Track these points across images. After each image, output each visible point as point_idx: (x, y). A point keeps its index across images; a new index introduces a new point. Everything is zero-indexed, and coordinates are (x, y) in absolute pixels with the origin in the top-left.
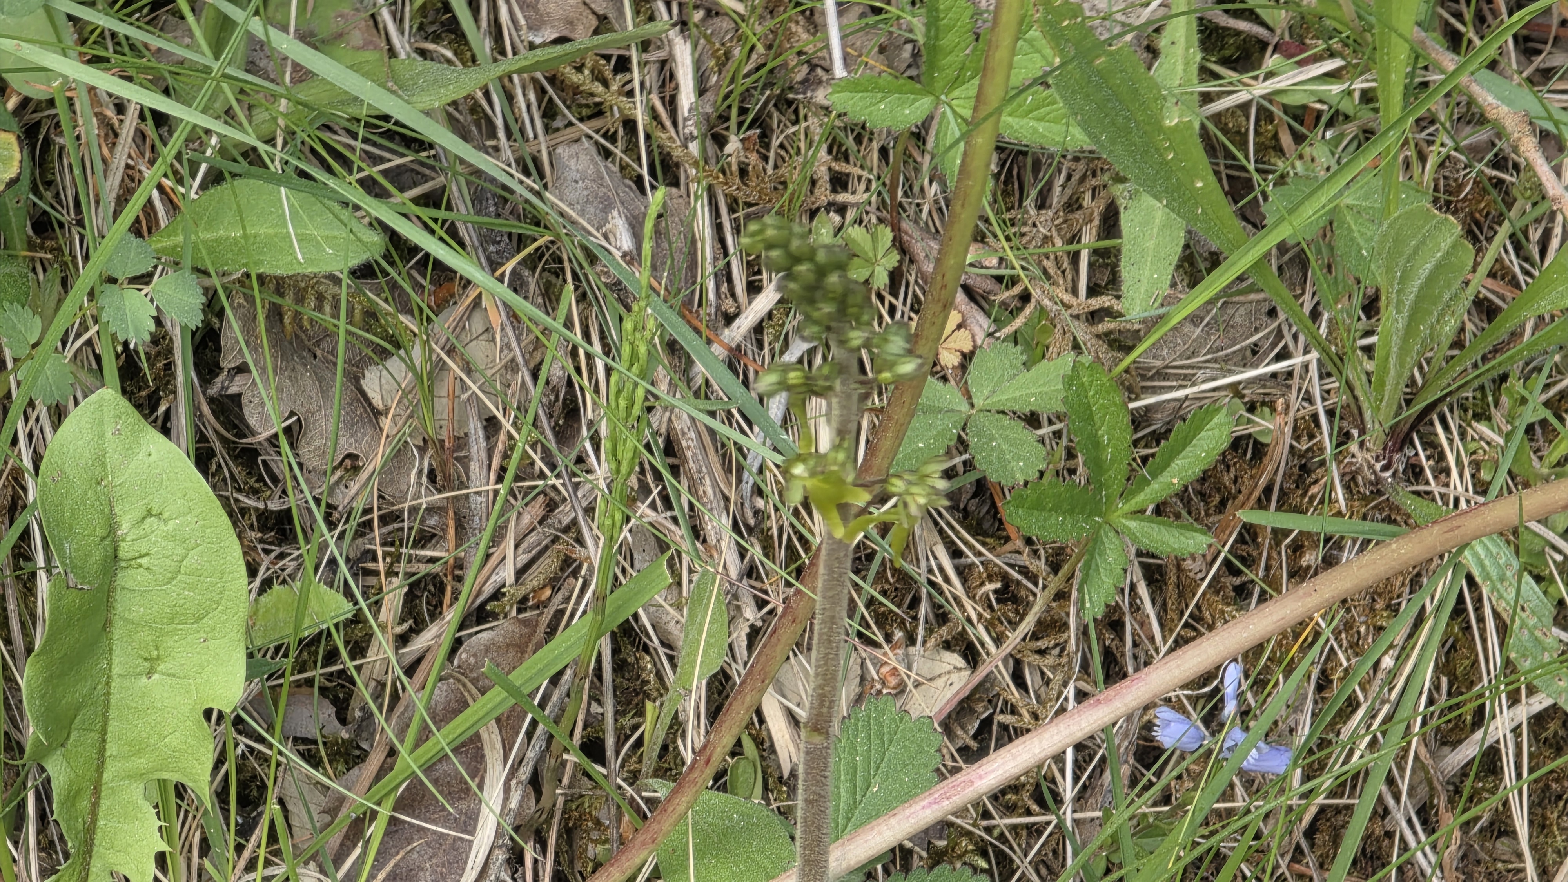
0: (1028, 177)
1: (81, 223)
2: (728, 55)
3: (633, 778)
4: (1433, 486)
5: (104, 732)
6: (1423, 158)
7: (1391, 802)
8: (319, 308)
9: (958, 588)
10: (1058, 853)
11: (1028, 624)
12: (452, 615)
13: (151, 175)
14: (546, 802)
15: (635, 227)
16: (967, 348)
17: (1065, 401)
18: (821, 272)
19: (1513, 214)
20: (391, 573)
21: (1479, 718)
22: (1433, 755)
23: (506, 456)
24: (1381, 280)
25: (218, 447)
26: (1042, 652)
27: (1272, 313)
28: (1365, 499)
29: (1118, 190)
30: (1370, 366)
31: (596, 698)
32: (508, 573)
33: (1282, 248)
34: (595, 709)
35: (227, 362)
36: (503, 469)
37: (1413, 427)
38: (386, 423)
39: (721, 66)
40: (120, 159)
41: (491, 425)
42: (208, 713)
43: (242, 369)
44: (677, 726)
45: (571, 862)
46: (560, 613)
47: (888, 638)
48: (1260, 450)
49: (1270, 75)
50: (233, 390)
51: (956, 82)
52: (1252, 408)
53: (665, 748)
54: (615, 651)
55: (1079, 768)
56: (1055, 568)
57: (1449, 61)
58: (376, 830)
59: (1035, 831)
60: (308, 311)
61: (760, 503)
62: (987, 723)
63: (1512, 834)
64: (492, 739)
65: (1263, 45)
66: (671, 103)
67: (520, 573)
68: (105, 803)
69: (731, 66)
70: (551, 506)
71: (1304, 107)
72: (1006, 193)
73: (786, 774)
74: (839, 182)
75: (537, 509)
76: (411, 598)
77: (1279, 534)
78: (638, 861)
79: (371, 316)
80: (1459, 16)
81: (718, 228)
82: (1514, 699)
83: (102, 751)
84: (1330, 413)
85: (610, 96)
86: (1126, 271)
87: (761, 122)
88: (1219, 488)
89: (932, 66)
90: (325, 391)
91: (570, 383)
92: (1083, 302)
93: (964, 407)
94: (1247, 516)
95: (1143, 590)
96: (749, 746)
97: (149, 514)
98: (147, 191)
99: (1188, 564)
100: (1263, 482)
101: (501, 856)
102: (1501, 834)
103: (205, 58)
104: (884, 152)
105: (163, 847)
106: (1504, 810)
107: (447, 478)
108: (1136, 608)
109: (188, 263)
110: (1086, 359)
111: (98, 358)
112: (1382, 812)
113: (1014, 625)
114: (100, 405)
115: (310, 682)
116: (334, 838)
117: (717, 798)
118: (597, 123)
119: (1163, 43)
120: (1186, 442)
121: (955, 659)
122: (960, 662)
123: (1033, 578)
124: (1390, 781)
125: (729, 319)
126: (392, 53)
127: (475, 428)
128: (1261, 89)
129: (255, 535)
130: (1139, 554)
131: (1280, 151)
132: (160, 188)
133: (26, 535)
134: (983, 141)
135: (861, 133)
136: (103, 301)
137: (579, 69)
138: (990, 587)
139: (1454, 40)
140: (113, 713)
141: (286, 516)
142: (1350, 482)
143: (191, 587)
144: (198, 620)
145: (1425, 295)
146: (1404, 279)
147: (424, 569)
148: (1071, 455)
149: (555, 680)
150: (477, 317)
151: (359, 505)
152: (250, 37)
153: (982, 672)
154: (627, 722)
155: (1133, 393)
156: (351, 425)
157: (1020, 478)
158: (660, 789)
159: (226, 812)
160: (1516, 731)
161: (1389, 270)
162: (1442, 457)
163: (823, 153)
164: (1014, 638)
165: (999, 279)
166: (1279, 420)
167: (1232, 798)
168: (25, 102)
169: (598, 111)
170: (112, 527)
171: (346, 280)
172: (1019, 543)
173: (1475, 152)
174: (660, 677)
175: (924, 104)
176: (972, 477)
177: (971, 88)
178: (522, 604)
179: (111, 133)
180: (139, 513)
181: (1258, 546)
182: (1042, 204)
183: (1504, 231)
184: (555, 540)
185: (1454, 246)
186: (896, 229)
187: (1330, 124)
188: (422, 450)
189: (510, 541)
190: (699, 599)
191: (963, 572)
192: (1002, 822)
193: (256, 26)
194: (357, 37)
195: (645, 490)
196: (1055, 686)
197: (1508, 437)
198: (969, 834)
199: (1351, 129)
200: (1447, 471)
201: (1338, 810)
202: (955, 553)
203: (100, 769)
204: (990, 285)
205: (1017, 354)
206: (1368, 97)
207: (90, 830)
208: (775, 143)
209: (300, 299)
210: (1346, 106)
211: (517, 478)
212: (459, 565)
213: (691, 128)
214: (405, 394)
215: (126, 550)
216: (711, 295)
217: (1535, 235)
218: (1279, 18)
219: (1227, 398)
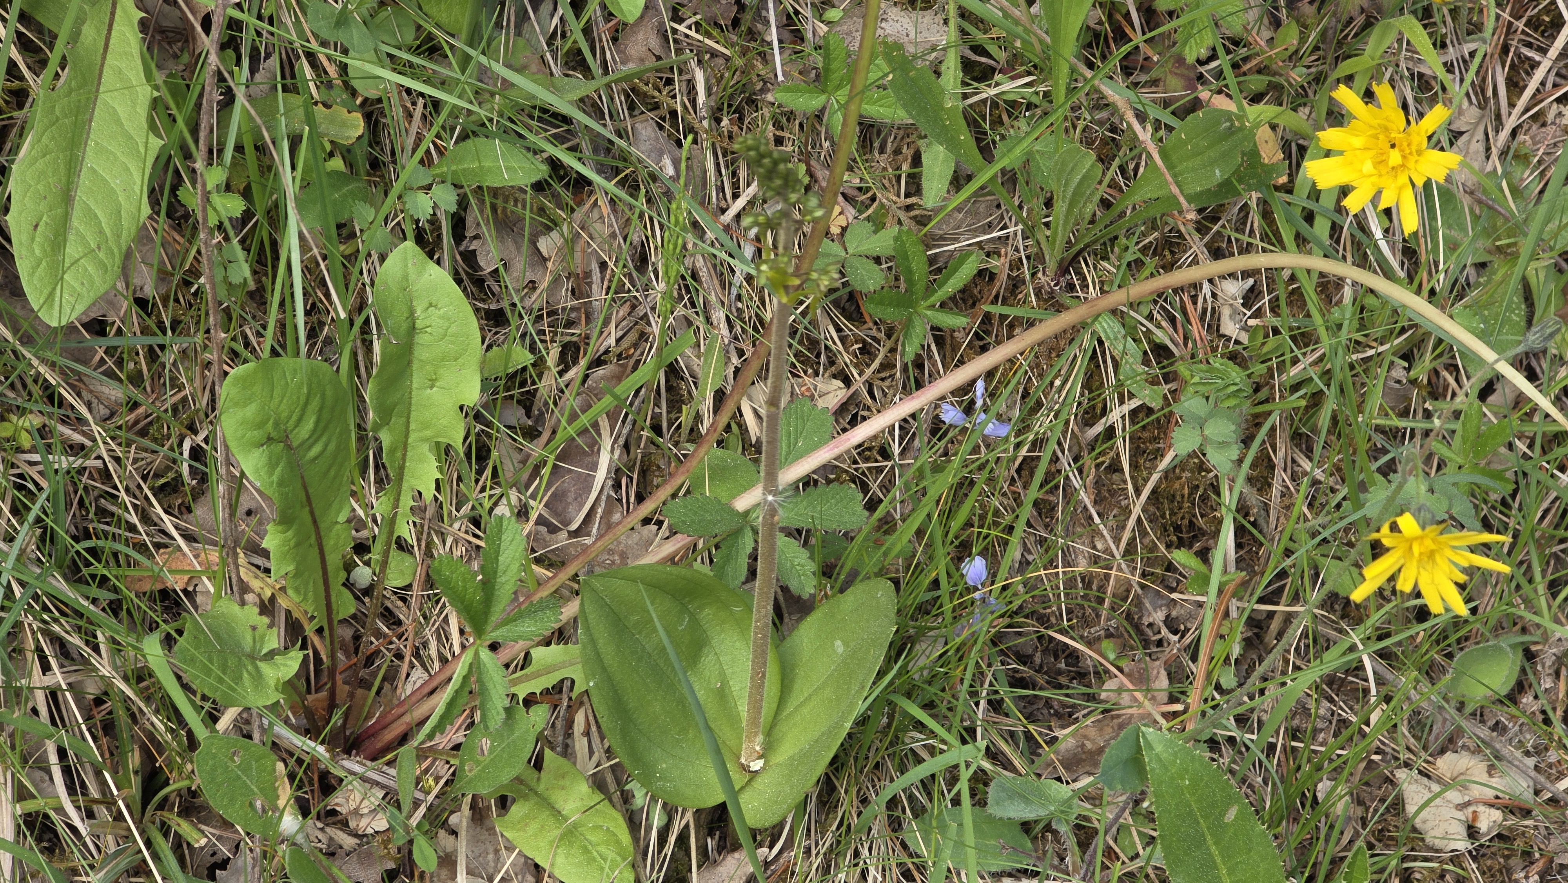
0: (874, 137)
1: (394, 162)
2: (722, 77)
3: (676, 444)
4: (1080, 294)
5: (408, 417)
6: (1075, 127)
7: (1060, 454)
8: (516, 205)
9: (841, 348)
10: (892, 482)
11: (876, 365)
12: (583, 362)
13: (429, 136)
14: (632, 455)
15: (676, 163)
16: (844, 224)
17: (894, 249)
18: (776, 163)
19: (1121, 154)
20: (552, 341)
21: (1104, 412)
22: (1081, 431)
23: (610, 281)
24: (1054, 188)
25: (464, 277)
26: (883, 379)
27: (999, 206)
28: (1046, 301)
29: (921, 143)
30: (1048, 233)
31: (657, 404)
32: (612, 341)
33: (1003, 171)
34: (657, 410)
35: (469, 234)
36: (609, 288)
37: (1070, 264)
38: (550, 265)
39: (719, 82)
40: (414, 130)
41: (603, 265)
42: (461, 408)
43: (476, 237)
44: (698, 418)
45: (645, 488)
46: (638, 361)
47: (805, 372)
48: (992, 276)
49: (997, 84)
50: (472, 248)
51: (839, 87)
52: (988, 255)
53: (692, 430)
54: (667, 381)
55: (901, 439)
56: (889, 337)
57: (1089, 74)
58: (546, 471)
59: (880, 470)
60: (510, 206)
61: (740, 305)
62: (855, 416)
63: (1121, 471)
64: (604, 424)
65: (993, 70)
66: (694, 102)
67: (618, 341)
68: (409, 454)
69: (724, 82)
70: (633, 307)
71: (1015, 101)
72: (864, 147)
73: (754, 441)
74: (779, 141)
75: (626, 308)
76: (562, 355)
77: (1003, 317)
78: (680, 482)
79: (542, 210)
80: (1093, 55)
81: (718, 165)
82: (1122, 402)
83: (408, 427)
84: (1028, 258)
85: (662, 97)
86: (925, 184)
87: (739, 111)
88: (972, 296)
89: (827, 78)
90: (518, 249)
91: (643, 245)
92: (902, 200)
93: (843, 254)
94: (987, 308)
95: (933, 347)
96: (734, 427)
97: (431, 305)
98: (427, 143)
99: (956, 334)
100: (994, 292)
101: (610, 483)
102: (1115, 471)
103: (457, 74)
104: (801, 126)
105: (439, 476)
106: (1117, 459)
107: (581, 293)
108: (930, 357)
109: (449, 180)
110: (905, 228)
111: (403, 231)
112: (1055, 459)
113: (868, 366)
114: (405, 249)
115: (512, 397)
116: (525, 476)
117: (720, 452)
118: (656, 112)
119: (943, 68)
120: (956, 270)
121: (839, 383)
122: (842, 385)
123: (878, 342)
124: (1059, 444)
125: (723, 211)
126: (552, 74)
127: (595, 267)
128: (993, 92)
129: (484, 322)
130: (933, 328)
131: (1002, 123)
132: (434, 143)
133: (367, 321)
134: (853, 120)
135: (790, 116)
136: (405, 199)
137: (647, 84)
138: (856, 346)
139: (1091, 66)
140: (413, 408)
141: (501, 312)
142: (1038, 293)
143: (452, 343)
144: (456, 359)
145: (1077, 192)
146: (1067, 184)
147: (569, 338)
148: (897, 279)
149: (637, 392)
150: (596, 211)
151: (536, 306)
152: (480, 64)
153: (852, 389)
154: (673, 416)
155: (929, 247)
156: (532, 266)
157: (872, 289)
158: (691, 447)
159: (470, 464)
160: (1123, 417)
161: (1059, 180)
162: (1085, 279)
163: (770, 126)
164: (869, 372)
165: (860, 189)
166: (1002, 260)
167: (979, 453)
168: (366, 100)
169: (656, 107)
170: (412, 312)
171: (528, 189)
172: (871, 324)
173: (1101, 123)
174: (689, 393)
175: (823, 98)
176: (848, 289)
177: (846, 90)
178: (619, 356)
179: (409, 116)
180: (426, 305)
181: (991, 325)
182: (882, 152)
183: (1116, 163)
184: (636, 323)
185: (1092, 166)
186: (808, 165)
187: (1027, 110)
188: (568, 278)
189: (613, 325)
190: (710, 350)
191: (843, 340)
192: (863, 466)
193: (483, 59)
194: (534, 68)
195: (681, 298)
196: (889, 396)
197: (1118, 268)
198: (846, 472)
199: (1039, 112)
200: (1088, 287)
201: (1033, 459)
202: (839, 330)
203: (407, 436)
204: (856, 193)
205: (869, 226)
206: (1046, 94)
207: (402, 468)
208: (746, 122)
209: (506, 201)
210: (1035, 100)
211: (616, 293)
212: (587, 337)
213: (704, 113)
214: (559, 249)
215: (419, 324)
216: (714, 199)
217: (1131, 166)
218: (1002, 56)
219: (976, 248)
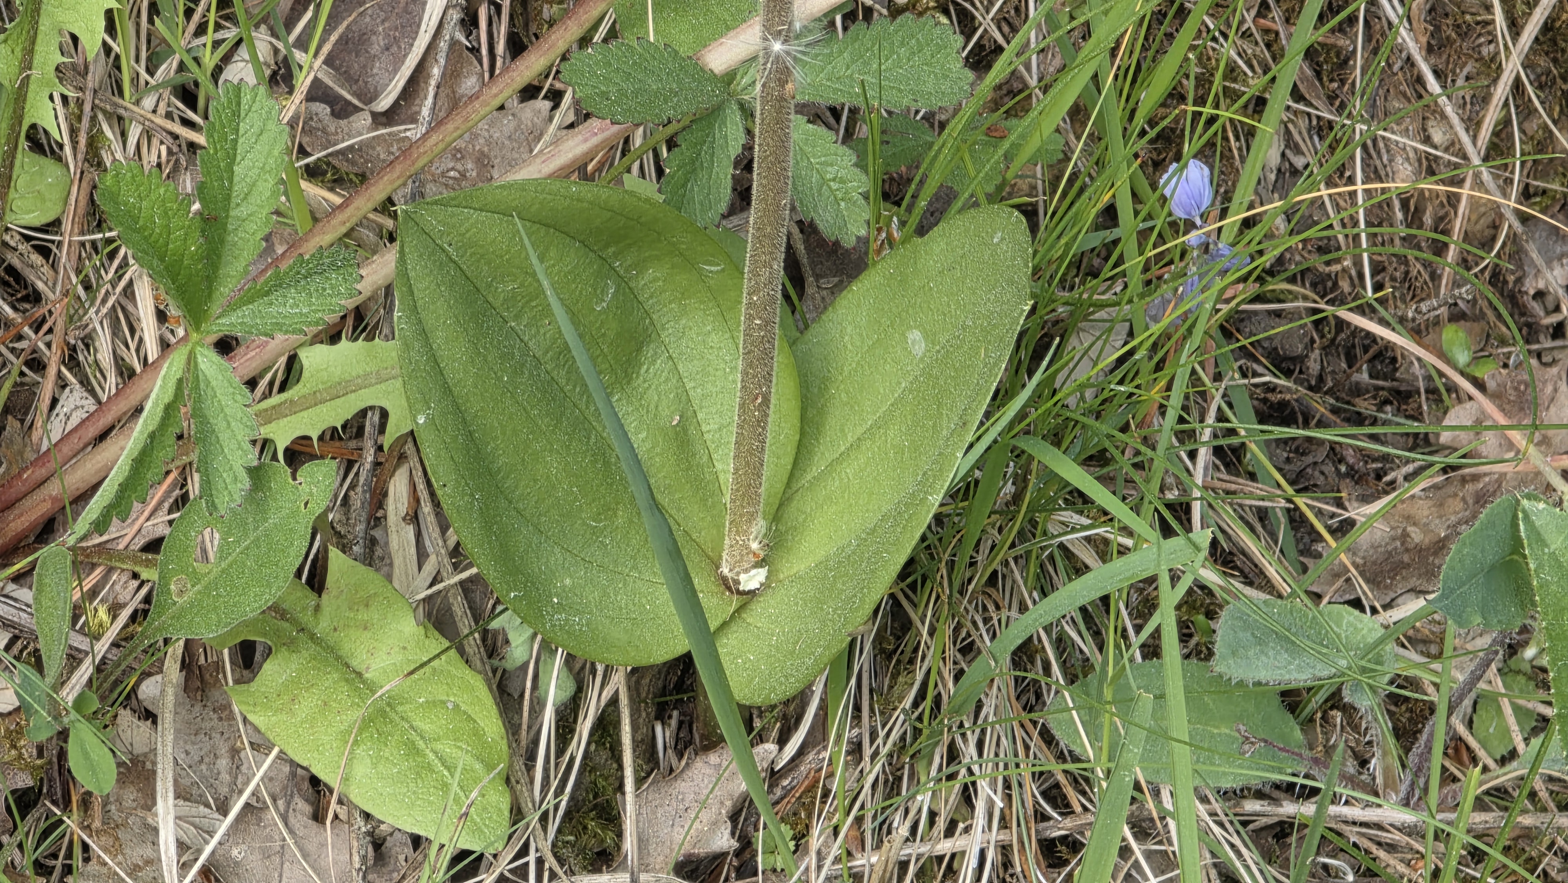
45: (526, 25)
78: (596, 13)
101: (455, 15)
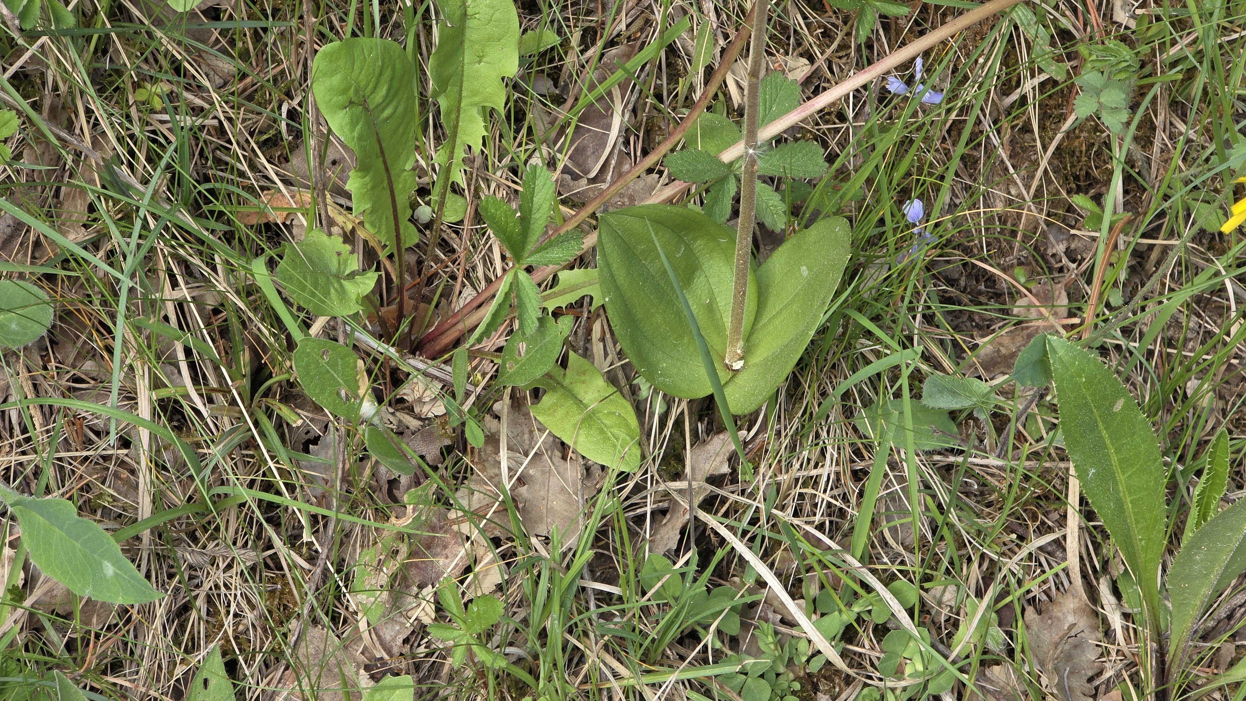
3: (674, 109)
5: (461, 86)
7: (982, 118)
9: (807, 32)
10: (847, 140)
11: (834, 46)
12: (600, 43)
14: (639, 118)
20: (575, 26)
21: (1019, 83)
22: (1000, 99)
26: (840, 58)
31: (659, 77)
32: (623, 26)
34: (659, 82)
42: (503, 79)
44: (692, 88)
45: (649, 144)
46: (644, 43)
47: (778, 51)
53: (687, 98)
54: (667, 58)
55: (855, 106)
56: (845, 23)
58: (570, 131)
59: (837, 130)
62: (817, 87)
63: (1032, 131)
64: (616, 93)
67: (628, 26)
68: (462, 116)
73: (736, 107)
76: (583, 37)
77: (938, 8)
78: (677, 139)
82: (1033, 76)
83: (460, 94)
95: (881, 32)
96: (721, 95)
99: (900, 21)
101: (621, 140)
102: (1027, 131)
105: (486, 134)
106: (1029, 122)
108: (879, 39)
112: (978, 122)
113: (829, 47)
115: (543, 71)
116: (553, 134)
117: (709, 115)
121: (805, 61)
122: (807, 62)
123: (836, 27)
124: (982, 110)
129: (522, 10)
130: (880, 16)
133: (427, 10)
138: (819, 31)
140: (465, 79)
141: (534, 3)
143: (496, 27)
144: (499, 40)
147: (588, 24)
149: (643, 67)
153: (816, 66)
154: (672, 87)
158: (686, 111)
159: (510, 124)
160: (1034, 88)
164: (829, 52)
167: (917, 117)
172: (831, 13)
174: (685, 68)
178: (629, 38)
181: (928, 13)
184: (643, 12)
189: (623, 13)
190: (702, 33)
191: (808, 25)
192: (824, 127)
196: (845, 71)
198: (810, 131)
201: (960, 122)
202: (805, 18)
203: (460, 102)
207: (456, 127)
212: (603, 23)
215: (470, 11)
